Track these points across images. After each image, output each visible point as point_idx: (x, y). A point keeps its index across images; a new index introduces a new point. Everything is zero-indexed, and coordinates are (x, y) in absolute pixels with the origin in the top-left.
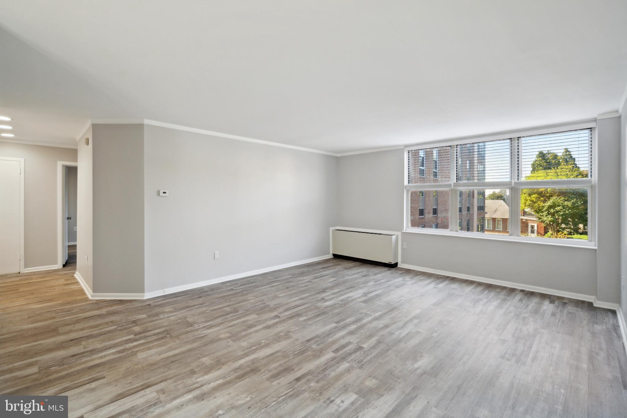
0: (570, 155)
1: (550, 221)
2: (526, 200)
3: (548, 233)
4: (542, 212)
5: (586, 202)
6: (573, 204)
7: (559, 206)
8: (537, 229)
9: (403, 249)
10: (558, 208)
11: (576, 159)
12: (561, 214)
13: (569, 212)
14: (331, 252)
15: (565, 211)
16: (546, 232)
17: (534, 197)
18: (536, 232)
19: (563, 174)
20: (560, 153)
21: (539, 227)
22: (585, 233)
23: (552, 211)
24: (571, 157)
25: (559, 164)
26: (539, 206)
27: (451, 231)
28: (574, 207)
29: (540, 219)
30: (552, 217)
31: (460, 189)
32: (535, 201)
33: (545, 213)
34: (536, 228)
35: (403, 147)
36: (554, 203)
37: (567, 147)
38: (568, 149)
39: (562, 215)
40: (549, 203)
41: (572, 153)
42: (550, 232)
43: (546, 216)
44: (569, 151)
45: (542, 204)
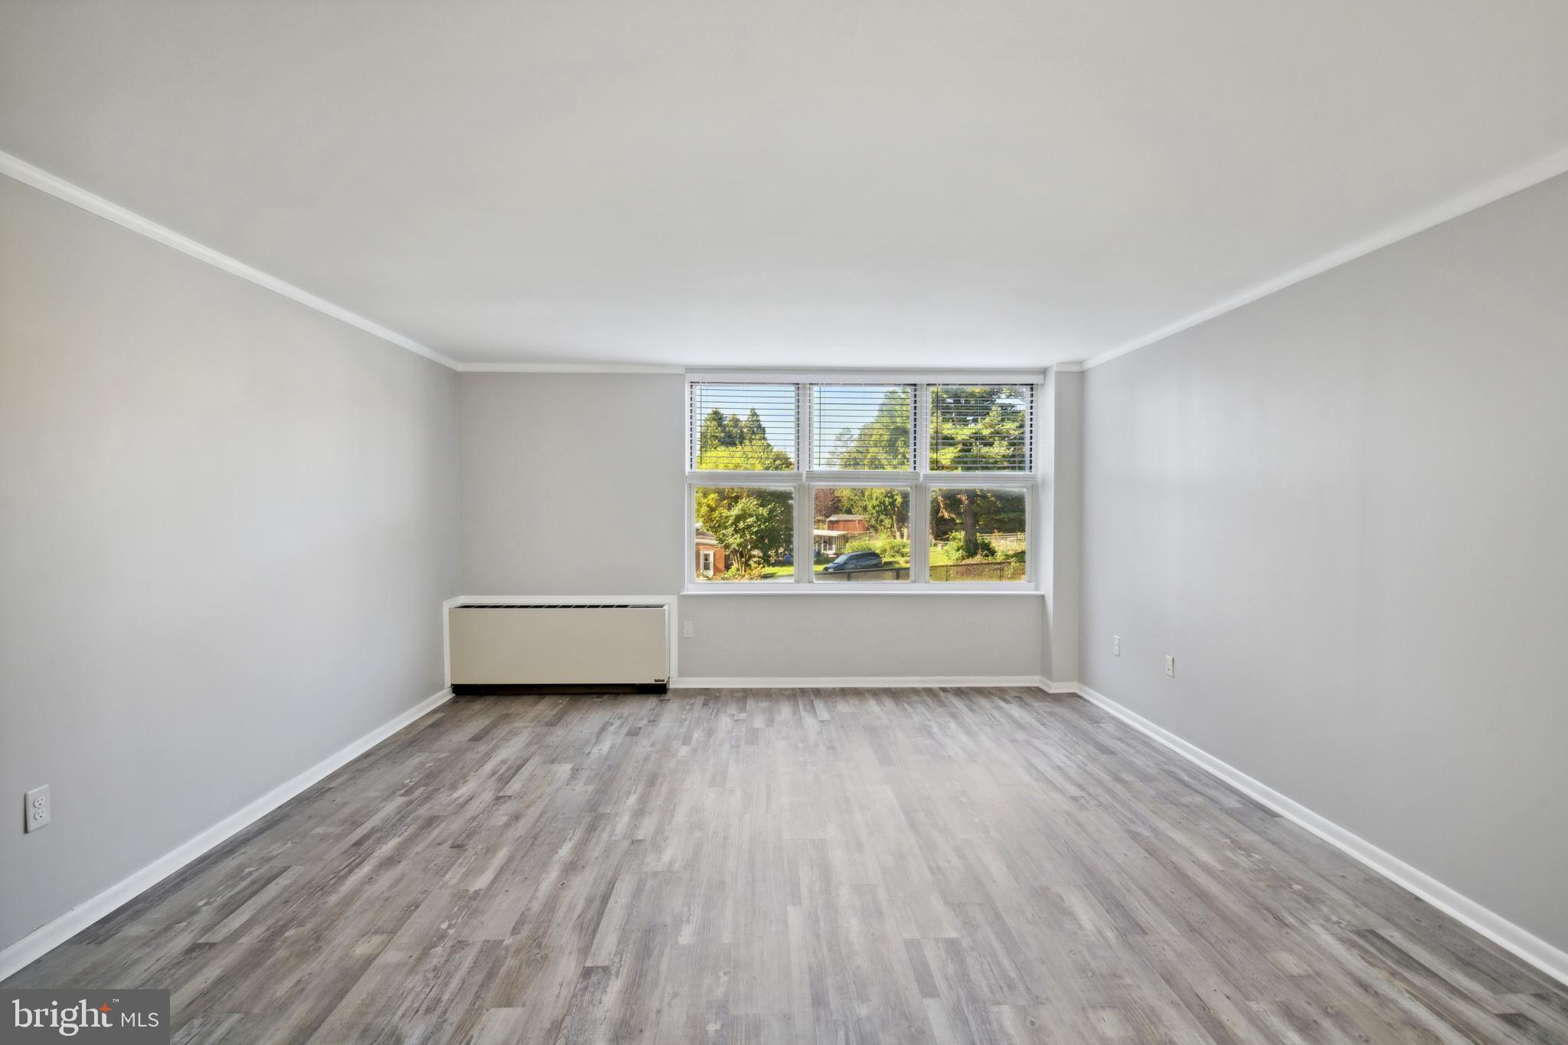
0: (759, 421)
1: (739, 545)
2: (700, 504)
3: (733, 567)
4: (726, 528)
5: (789, 509)
6: (771, 511)
7: (751, 516)
8: (714, 560)
9: (682, 639)
10: (750, 520)
11: (767, 430)
12: (755, 530)
13: (766, 527)
14: (448, 682)
15: (760, 526)
16: (728, 567)
17: (713, 499)
18: (712, 567)
19: (756, 455)
20: (744, 418)
21: (717, 557)
22: (788, 562)
23: (741, 525)
24: (759, 426)
25: (742, 438)
26: (721, 516)
27: (799, 583)
28: (771, 517)
29: (721, 541)
30: (741, 537)
31: (818, 486)
32: (714, 506)
33: (731, 530)
34: (711, 559)
35: (682, 371)
36: (743, 510)
37: (755, 406)
38: (756, 411)
39: (756, 533)
40: (736, 511)
41: (761, 418)
42: (735, 566)
43: (733, 535)
44: (757, 416)
45: (725, 513)
